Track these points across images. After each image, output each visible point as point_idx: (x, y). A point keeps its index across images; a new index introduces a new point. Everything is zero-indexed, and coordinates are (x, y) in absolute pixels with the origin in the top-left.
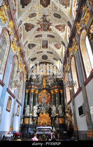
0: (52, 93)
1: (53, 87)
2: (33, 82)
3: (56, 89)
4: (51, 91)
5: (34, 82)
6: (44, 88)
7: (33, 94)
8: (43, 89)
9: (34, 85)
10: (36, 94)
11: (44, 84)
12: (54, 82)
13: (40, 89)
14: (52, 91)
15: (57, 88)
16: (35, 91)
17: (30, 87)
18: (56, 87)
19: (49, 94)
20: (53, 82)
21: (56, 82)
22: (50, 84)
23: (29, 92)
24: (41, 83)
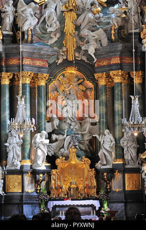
0: (102, 82)
1: (104, 59)
2: (27, 42)
3: (115, 72)
4: (96, 75)
5: (32, 42)
6: (71, 58)
7: (31, 88)
9: (31, 56)
10: (39, 87)
11: (71, 43)
12: (110, 39)
14: (100, 75)
15: (120, 66)
16: (35, 78)
17: (14, 62)
18: (116, 60)
19: (90, 84)
20: (105, 42)
21: (116, 41)
22: (91, 51)
23: (12, 81)
24: (55, 39)
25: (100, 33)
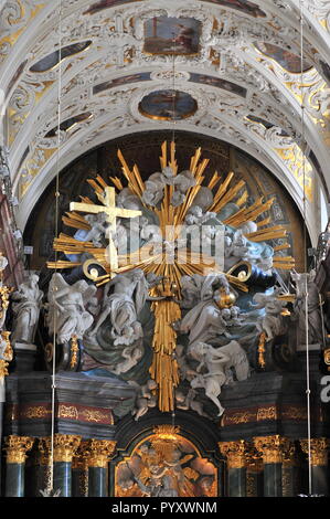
0: (236, 462)
1: (242, 409)
2: (67, 367)
3: (265, 440)
4: (222, 446)
5: (79, 368)
6: (165, 406)
7: (73, 473)
8: (157, 418)
9: (77, 399)
10: (93, 471)
11: (166, 373)
12: (254, 364)
13: (130, 416)
14: (231, 444)
15: (277, 427)
16: (84, 450)
17: (38, 412)
18: (268, 413)
19: (209, 466)
20: (243, 370)
21: (268, 369)
22: (213, 390)
23: (32, 455)
24: (131, 363)
25: (233, 350)
